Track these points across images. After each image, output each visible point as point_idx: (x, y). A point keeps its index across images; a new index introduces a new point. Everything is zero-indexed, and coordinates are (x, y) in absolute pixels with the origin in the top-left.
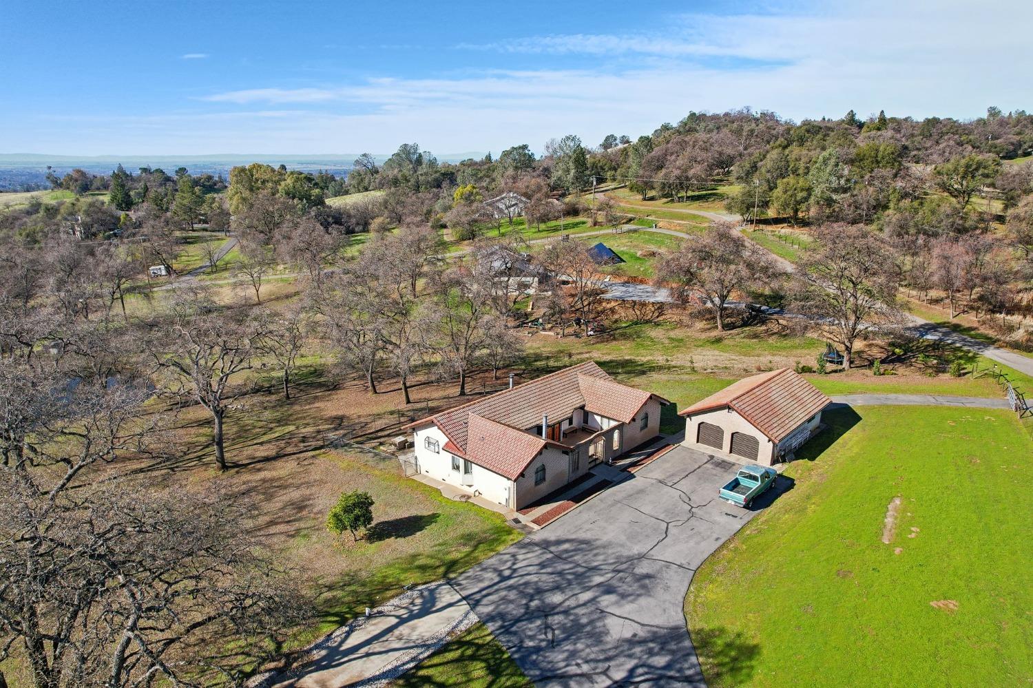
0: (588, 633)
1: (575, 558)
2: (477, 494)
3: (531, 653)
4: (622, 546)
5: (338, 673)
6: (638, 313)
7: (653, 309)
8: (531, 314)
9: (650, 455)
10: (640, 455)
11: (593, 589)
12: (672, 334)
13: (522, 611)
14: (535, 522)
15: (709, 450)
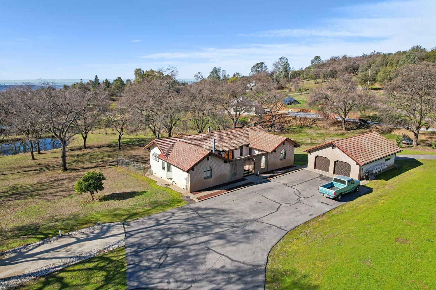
0: (190, 262)
1: (211, 218)
2: (174, 183)
3: (141, 270)
4: (245, 214)
5: (10, 268)
6: (302, 122)
7: (310, 121)
8: (249, 123)
9: (284, 173)
10: (278, 173)
11: (211, 235)
12: (318, 132)
13: (155, 243)
14: (198, 198)
15: (320, 172)
